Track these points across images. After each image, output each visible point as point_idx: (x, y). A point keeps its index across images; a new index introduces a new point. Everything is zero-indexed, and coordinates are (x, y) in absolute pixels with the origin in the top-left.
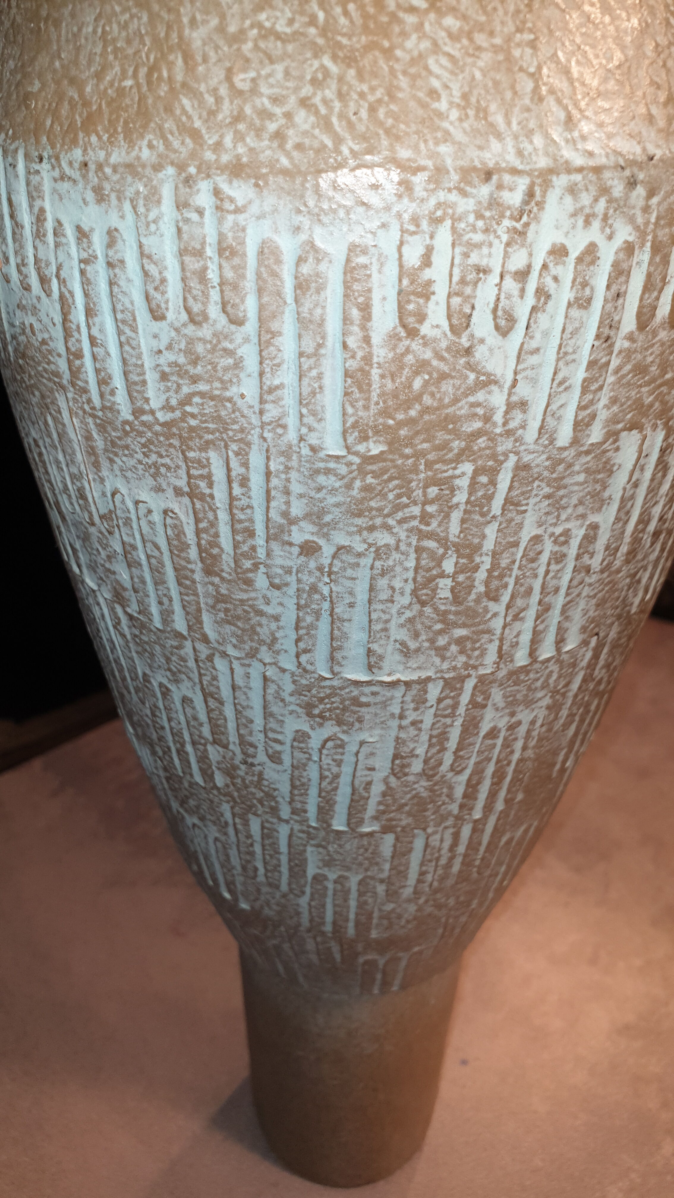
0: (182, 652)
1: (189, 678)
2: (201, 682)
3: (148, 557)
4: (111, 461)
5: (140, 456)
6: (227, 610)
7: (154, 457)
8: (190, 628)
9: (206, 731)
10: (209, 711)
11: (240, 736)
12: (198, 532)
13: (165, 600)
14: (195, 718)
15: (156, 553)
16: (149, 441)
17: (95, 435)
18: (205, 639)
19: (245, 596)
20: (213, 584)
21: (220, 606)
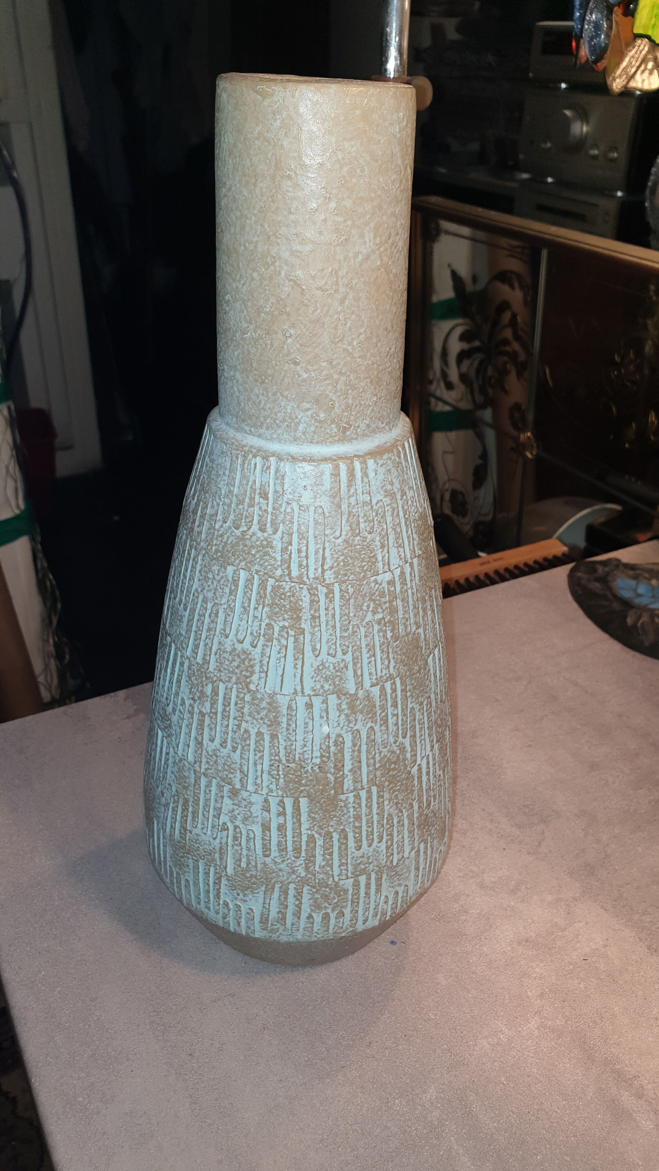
0: (207, 766)
1: (207, 752)
2: (202, 751)
3: (209, 812)
4: (214, 849)
5: (201, 848)
6: (185, 782)
7: (196, 846)
8: (200, 779)
9: (207, 721)
10: (202, 734)
11: (192, 718)
12: (187, 816)
13: (207, 791)
14: (211, 729)
15: (205, 812)
16: (196, 851)
17: (218, 859)
18: (195, 771)
19: (179, 786)
20: (188, 795)
21: (186, 785)
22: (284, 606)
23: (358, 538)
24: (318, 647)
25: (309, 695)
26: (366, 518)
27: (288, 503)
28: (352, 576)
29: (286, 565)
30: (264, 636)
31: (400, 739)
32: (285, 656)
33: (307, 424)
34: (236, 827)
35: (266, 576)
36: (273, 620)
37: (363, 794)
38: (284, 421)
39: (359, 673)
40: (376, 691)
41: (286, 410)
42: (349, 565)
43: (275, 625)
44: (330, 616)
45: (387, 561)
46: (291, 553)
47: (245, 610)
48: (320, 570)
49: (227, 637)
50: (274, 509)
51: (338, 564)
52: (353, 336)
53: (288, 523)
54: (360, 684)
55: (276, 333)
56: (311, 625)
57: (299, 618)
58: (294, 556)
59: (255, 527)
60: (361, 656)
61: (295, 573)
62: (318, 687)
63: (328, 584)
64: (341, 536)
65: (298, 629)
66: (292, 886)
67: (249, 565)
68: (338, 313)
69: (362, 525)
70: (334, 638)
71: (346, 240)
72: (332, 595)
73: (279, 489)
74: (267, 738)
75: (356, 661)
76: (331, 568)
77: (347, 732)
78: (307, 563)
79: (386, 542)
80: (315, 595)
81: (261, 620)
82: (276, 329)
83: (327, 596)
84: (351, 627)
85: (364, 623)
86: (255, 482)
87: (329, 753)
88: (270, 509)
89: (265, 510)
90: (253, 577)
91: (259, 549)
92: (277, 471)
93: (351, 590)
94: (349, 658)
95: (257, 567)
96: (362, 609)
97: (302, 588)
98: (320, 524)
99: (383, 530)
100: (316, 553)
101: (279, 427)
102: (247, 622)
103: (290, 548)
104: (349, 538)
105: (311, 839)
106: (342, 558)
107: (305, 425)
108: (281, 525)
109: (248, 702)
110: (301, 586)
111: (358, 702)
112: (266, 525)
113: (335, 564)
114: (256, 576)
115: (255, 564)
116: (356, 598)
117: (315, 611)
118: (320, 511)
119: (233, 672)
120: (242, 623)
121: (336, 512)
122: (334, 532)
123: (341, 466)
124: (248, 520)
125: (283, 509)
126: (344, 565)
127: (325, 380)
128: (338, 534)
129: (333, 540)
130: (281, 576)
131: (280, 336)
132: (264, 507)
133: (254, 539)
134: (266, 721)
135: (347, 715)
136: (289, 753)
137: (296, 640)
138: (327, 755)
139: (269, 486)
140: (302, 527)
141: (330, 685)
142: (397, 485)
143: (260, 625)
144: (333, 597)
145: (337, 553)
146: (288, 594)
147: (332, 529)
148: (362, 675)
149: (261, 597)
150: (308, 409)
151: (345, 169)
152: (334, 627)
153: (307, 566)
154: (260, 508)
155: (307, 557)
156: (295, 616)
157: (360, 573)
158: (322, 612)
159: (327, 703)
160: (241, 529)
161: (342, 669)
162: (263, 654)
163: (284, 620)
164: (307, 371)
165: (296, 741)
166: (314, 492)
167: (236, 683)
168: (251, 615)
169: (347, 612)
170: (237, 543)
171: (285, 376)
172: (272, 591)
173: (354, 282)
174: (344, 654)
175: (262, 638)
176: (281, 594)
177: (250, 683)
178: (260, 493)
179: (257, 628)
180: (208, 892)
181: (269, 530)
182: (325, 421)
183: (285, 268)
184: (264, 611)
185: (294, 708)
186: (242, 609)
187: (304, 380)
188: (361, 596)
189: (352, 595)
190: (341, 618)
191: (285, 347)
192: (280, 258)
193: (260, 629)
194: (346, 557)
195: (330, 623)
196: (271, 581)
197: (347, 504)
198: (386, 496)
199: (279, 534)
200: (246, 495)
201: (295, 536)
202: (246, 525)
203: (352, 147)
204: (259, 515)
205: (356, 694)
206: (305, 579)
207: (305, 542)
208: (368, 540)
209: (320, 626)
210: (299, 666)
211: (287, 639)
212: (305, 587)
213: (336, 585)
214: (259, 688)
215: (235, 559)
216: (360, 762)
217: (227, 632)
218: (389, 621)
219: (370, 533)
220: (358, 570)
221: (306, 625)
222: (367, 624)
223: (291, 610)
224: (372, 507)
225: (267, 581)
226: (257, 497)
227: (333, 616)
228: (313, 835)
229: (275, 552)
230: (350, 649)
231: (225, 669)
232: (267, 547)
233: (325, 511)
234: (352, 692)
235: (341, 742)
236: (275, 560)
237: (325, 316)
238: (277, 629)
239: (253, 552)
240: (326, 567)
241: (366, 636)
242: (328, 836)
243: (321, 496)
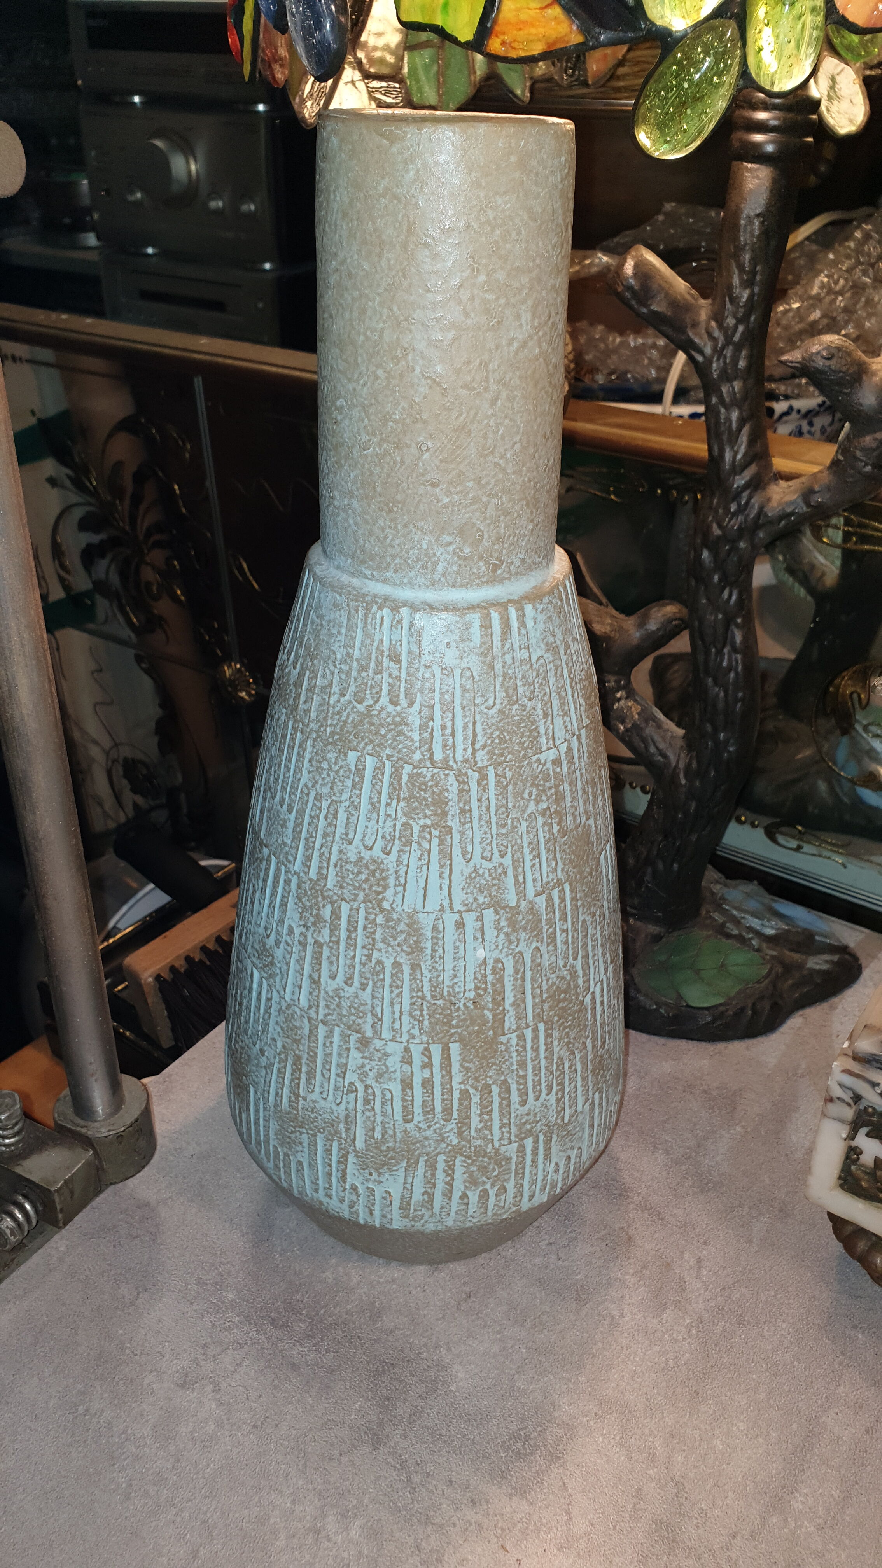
0: (327, 1011)
1: (327, 993)
2: (319, 991)
3: (330, 1070)
4: (338, 1118)
5: (319, 1117)
6: (296, 1035)
7: (313, 1116)
8: (317, 1028)
9: (326, 952)
10: (319, 971)
11: (305, 951)
12: (299, 1079)
13: (328, 1044)
14: (331, 963)
15: (324, 1072)
16: (312, 1123)
17: (344, 1130)
18: (310, 1019)
19: (287, 1040)
20: (300, 1050)
21: (298, 1037)
22: (425, 799)
23: (516, 706)
24: (470, 849)
25: (459, 911)
26: (524, 680)
27: (427, 667)
28: (510, 756)
29: (427, 746)
30: (400, 838)
31: (571, 961)
32: (428, 863)
33: (449, 564)
34: (367, 1087)
35: (401, 762)
36: (412, 818)
37: (529, 1034)
38: (419, 560)
39: (521, 879)
40: (541, 901)
41: (421, 545)
42: (505, 742)
43: (414, 825)
44: (484, 809)
45: (551, 734)
46: (432, 730)
47: (374, 807)
48: (470, 751)
49: (350, 843)
50: (408, 674)
51: (492, 742)
52: (506, 447)
53: (427, 691)
54: (522, 894)
55: (409, 446)
56: (460, 822)
57: (445, 814)
58: (437, 734)
59: (384, 700)
60: (523, 857)
61: (438, 756)
62: (471, 900)
63: (480, 768)
64: (495, 704)
65: (443, 827)
66: (441, 1158)
67: (377, 749)
68: (489, 417)
69: (520, 690)
70: (490, 836)
71: (498, 322)
72: (485, 782)
73: (414, 648)
74: (407, 969)
75: (517, 864)
76: (484, 747)
77: (507, 956)
78: (454, 742)
79: (550, 710)
80: (464, 783)
81: (395, 819)
82: (409, 442)
83: (479, 783)
84: (509, 822)
85: (525, 816)
86: (382, 641)
87: (486, 983)
88: (403, 676)
89: (397, 677)
90: (384, 764)
91: (390, 727)
92: (411, 625)
93: (509, 774)
94: (508, 861)
95: (388, 751)
96: (523, 798)
97: (448, 775)
98: (468, 691)
99: (545, 694)
100: (465, 727)
101: (412, 568)
102: (378, 822)
103: (431, 724)
104: (505, 707)
105: (465, 1095)
106: (497, 733)
107: (446, 564)
108: (419, 695)
109: (381, 925)
110: (447, 772)
111: (521, 917)
112: (398, 696)
113: (489, 742)
114: (387, 762)
115: (386, 747)
116: (516, 784)
117: (465, 804)
118: (468, 674)
119: (360, 888)
120: (370, 825)
121: (488, 674)
122: (487, 700)
123: (492, 615)
124: (374, 691)
125: (420, 674)
126: (500, 743)
127: (471, 504)
128: (491, 702)
129: (485, 711)
130: (420, 761)
131: (414, 450)
132: (395, 673)
133: (383, 715)
134: (405, 948)
135: (507, 934)
136: (435, 986)
137: (441, 843)
138: (483, 986)
139: (401, 645)
140: (446, 697)
141: (485, 897)
142: (560, 636)
143: (395, 825)
144: (487, 784)
145: (490, 728)
146: (430, 783)
147: (483, 696)
148: (524, 882)
149: (395, 788)
150: (450, 544)
151: (498, 232)
152: (489, 822)
153: (454, 746)
154: (390, 675)
155: (453, 735)
156: (439, 811)
157: (520, 752)
158: (474, 804)
159: (482, 920)
160: (365, 704)
161: (500, 875)
162: (399, 862)
163: (425, 817)
164: (448, 493)
165: (444, 971)
166: (459, 650)
167: (364, 902)
168: (382, 813)
169: (505, 802)
170: (361, 722)
171: (419, 501)
172: (408, 781)
173: (508, 376)
174: (502, 856)
175: (397, 842)
176: (421, 784)
177: (382, 900)
178: (389, 656)
179: (391, 830)
180: (330, 1174)
181: (404, 702)
182: (471, 558)
183: (421, 362)
184: (399, 808)
185: (441, 929)
186: (370, 806)
187: (445, 506)
188: (522, 781)
189: (510, 780)
190: (497, 810)
191: (421, 464)
192: (414, 350)
193: (395, 830)
194: (502, 733)
195: (484, 817)
196: (408, 769)
197: (501, 665)
198: (548, 651)
199: (416, 706)
200: (370, 658)
201: (437, 707)
202: (372, 698)
203: (506, 204)
204: (390, 684)
205: (518, 906)
206: (451, 763)
207: (450, 715)
208: (528, 709)
209: (471, 822)
210: (446, 875)
211: (430, 842)
212: (452, 773)
213: (491, 768)
214: (394, 906)
215: (359, 743)
216: (524, 993)
217: (351, 837)
218: (556, 812)
219: (530, 699)
220: (516, 748)
221: (453, 822)
222: (530, 816)
223: (434, 804)
224: (532, 666)
225: (403, 768)
226: (385, 661)
227: (488, 808)
228: (467, 1091)
229: (411, 730)
230: (509, 850)
231: (348, 884)
232: (401, 725)
233: (475, 674)
234: (513, 904)
235: (500, 969)
236: (412, 740)
237: (472, 422)
238: (416, 829)
239: (383, 732)
240: (477, 746)
241: (528, 832)
242: (487, 1090)
243: (469, 655)
